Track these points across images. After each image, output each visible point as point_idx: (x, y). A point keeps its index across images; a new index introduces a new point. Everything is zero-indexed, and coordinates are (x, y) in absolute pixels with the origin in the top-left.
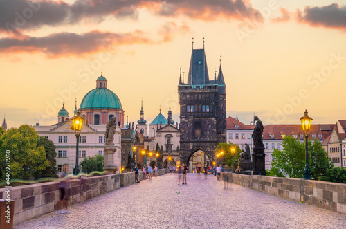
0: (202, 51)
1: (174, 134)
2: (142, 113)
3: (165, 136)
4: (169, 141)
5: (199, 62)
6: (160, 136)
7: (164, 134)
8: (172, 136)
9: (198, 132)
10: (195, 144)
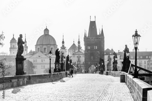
0: (95, 22)
1: (81, 56)
2: (63, 42)
3: (77, 57)
4: (79, 59)
5: (93, 27)
6: (75, 57)
7: (76, 56)
8: (81, 57)
9: (92, 57)
10: (91, 62)
